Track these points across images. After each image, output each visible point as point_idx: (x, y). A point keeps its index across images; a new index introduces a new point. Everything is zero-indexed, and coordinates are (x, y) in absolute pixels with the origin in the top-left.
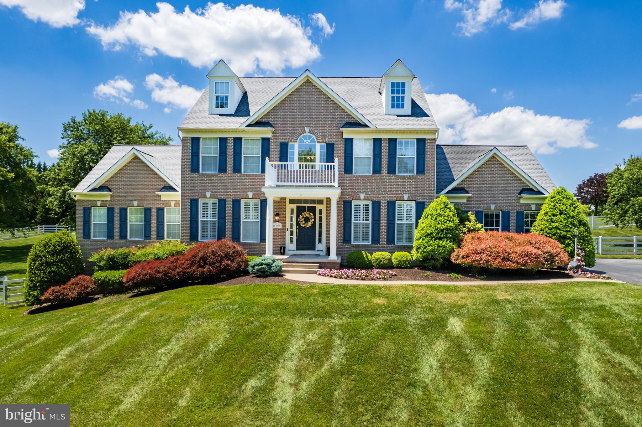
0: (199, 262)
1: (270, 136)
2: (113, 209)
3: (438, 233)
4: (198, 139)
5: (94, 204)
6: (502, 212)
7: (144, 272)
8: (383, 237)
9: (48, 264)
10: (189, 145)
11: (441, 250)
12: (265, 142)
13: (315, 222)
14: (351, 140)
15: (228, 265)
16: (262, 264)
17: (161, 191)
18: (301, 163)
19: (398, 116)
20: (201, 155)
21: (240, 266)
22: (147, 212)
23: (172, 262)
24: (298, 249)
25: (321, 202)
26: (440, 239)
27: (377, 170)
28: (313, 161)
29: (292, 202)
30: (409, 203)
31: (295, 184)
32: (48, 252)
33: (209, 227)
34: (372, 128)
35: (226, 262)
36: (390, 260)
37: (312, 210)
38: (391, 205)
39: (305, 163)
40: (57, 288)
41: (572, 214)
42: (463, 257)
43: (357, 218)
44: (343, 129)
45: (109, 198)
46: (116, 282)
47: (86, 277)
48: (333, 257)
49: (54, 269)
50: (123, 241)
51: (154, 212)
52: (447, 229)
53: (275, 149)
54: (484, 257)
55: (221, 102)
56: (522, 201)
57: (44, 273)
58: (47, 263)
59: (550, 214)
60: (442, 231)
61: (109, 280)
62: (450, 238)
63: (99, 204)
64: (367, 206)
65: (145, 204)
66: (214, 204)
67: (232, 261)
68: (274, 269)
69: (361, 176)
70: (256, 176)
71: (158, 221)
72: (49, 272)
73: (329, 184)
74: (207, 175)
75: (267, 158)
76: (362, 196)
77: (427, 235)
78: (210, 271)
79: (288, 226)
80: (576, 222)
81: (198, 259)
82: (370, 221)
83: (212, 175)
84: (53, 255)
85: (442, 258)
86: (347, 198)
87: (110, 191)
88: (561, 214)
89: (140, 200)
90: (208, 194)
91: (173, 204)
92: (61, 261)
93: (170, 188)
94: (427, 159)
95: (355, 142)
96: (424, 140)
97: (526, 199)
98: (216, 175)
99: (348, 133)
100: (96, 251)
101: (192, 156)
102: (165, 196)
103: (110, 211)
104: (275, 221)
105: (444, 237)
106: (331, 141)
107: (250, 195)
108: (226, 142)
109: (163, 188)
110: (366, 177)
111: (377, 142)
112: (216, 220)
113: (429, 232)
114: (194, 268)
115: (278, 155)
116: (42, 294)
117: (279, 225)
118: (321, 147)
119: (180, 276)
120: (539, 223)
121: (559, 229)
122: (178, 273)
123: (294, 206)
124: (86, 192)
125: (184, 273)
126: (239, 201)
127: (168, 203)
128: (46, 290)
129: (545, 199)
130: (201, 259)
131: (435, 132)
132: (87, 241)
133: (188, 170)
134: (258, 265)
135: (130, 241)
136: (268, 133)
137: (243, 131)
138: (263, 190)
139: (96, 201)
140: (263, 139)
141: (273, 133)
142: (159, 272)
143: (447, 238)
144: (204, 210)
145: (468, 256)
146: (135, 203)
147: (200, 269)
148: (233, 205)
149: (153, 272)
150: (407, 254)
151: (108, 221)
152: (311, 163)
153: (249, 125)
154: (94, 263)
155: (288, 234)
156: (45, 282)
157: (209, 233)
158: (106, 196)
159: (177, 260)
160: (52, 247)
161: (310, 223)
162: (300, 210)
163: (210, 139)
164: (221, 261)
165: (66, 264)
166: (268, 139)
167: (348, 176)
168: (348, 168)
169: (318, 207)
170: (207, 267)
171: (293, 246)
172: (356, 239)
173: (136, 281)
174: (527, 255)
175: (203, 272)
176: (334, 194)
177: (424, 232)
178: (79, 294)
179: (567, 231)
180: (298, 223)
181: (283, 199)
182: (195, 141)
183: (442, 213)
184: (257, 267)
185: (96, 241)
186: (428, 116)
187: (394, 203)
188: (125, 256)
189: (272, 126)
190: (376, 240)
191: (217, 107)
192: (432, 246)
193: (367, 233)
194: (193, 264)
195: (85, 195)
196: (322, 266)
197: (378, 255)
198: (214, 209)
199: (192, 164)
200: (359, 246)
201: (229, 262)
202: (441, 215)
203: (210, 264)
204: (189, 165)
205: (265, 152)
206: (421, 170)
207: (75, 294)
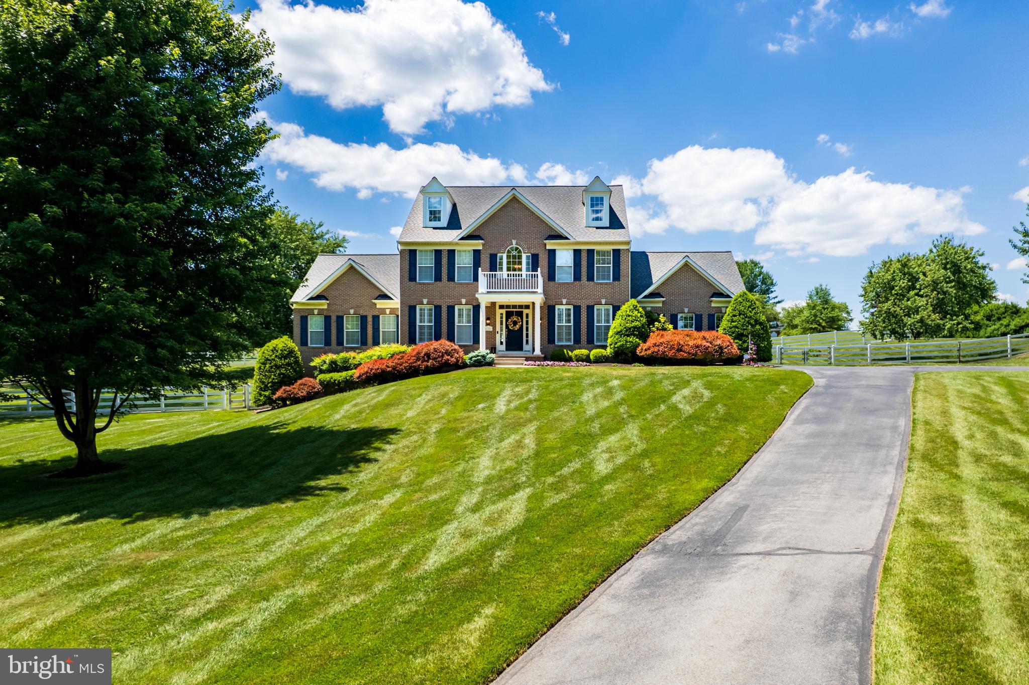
0: (423, 357)
1: (480, 248)
2: (330, 317)
3: (626, 331)
4: (415, 251)
5: (311, 312)
6: (696, 315)
7: (376, 367)
8: (584, 338)
9: (278, 367)
10: (407, 257)
11: (628, 345)
12: (477, 253)
13: (522, 325)
14: (554, 251)
15: (448, 360)
16: (478, 356)
17: (376, 299)
18: (509, 273)
19: (597, 228)
20: (418, 265)
21: (458, 361)
22: (364, 319)
23: (399, 359)
24: (507, 350)
25: (527, 307)
26: (628, 336)
27: (577, 277)
28: (520, 270)
29: (501, 307)
30: (606, 307)
31: (504, 290)
32: (276, 356)
33: (426, 331)
34: (572, 240)
35: (446, 357)
36: (588, 356)
37: (520, 314)
38: (590, 309)
39: (512, 273)
40: (288, 388)
41: (749, 314)
42: (646, 350)
43: (560, 321)
44: (547, 241)
45: (326, 307)
46: (343, 381)
47: (312, 379)
48: (538, 352)
49: (283, 371)
50: (340, 348)
51: (370, 319)
52: (635, 327)
53: (485, 260)
54: (661, 348)
55: (434, 215)
56: (713, 305)
57: (275, 375)
58: (276, 365)
59: (731, 315)
60: (630, 329)
61: (335, 380)
62: (637, 335)
63: (316, 312)
64: (569, 310)
65: (361, 312)
66: (431, 310)
67: (452, 357)
68: (488, 360)
69: (563, 284)
70: (468, 284)
71: (374, 328)
72: (279, 374)
73: (533, 290)
74: (424, 284)
75: (480, 269)
76: (564, 301)
77: (618, 333)
78: (434, 365)
79: (498, 329)
80: (752, 322)
81: (422, 355)
82: (572, 324)
83: (428, 284)
84: (280, 359)
85: (630, 352)
86: (551, 303)
87: (327, 300)
88: (740, 315)
89: (356, 308)
90: (425, 301)
91: (388, 311)
92: (288, 364)
93: (385, 297)
94: (622, 267)
95: (558, 253)
96: (619, 250)
97: (716, 302)
98: (432, 284)
99: (550, 245)
100: (318, 356)
101: (410, 266)
102: (381, 304)
103: (327, 319)
104: (487, 324)
105: (631, 334)
106: (536, 252)
107: (464, 301)
108: (441, 254)
109: (378, 296)
110: (568, 284)
111: (577, 253)
112: (433, 324)
113: (619, 330)
114: (419, 363)
115: (488, 265)
116: (274, 394)
117: (490, 328)
118: (528, 257)
119: (406, 370)
120: (724, 323)
121: (738, 328)
122: (405, 367)
123: (504, 311)
124: (304, 301)
125: (411, 367)
126: (453, 307)
127: (383, 311)
128: (277, 390)
129: (730, 302)
130: (425, 355)
131: (628, 243)
132: (304, 348)
133: (407, 279)
134: (475, 357)
135: (347, 348)
136: (478, 245)
137: (457, 244)
138: (477, 296)
139: (313, 310)
140: (475, 251)
141: (483, 245)
142: (388, 367)
143: (634, 335)
144: (421, 316)
145: (649, 349)
146: (352, 311)
147: (425, 363)
148: (448, 310)
149: (384, 367)
150: (603, 351)
151: (325, 328)
152: (517, 273)
153: (462, 239)
154: (315, 368)
155: (498, 336)
156: (275, 383)
157: (426, 337)
158: (323, 304)
159: (403, 357)
160: (279, 352)
161: (517, 326)
162: (509, 315)
163: (426, 251)
164: (443, 356)
165: (292, 367)
166: (479, 251)
167: (552, 283)
168: (551, 276)
169: (525, 311)
170: (431, 361)
171: (503, 347)
172: (559, 340)
173: (368, 375)
174: (697, 347)
175: (427, 366)
176: (538, 299)
177: (615, 330)
178: (308, 393)
179: (744, 329)
180: (507, 327)
181: (494, 304)
182: (413, 253)
183: (631, 314)
184: (474, 359)
185: (313, 348)
186: (624, 228)
187: (592, 307)
188: (346, 361)
189: (482, 239)
190: (577, 341)
191: (430, 220)
192: (622, 341)
193: (569, 334)
194: (418, 359)
195: (303, 304)
196: (527, 359)
197: (577, 352)
198: (430, 315)
199: (410, 274)
200: (562, 346)
201: (449, 357)
202: (629, 316)
203: (433, 359)
204: (407, 275)
205: (477, 264)
206: (617, 277)
207: (305, 393)
